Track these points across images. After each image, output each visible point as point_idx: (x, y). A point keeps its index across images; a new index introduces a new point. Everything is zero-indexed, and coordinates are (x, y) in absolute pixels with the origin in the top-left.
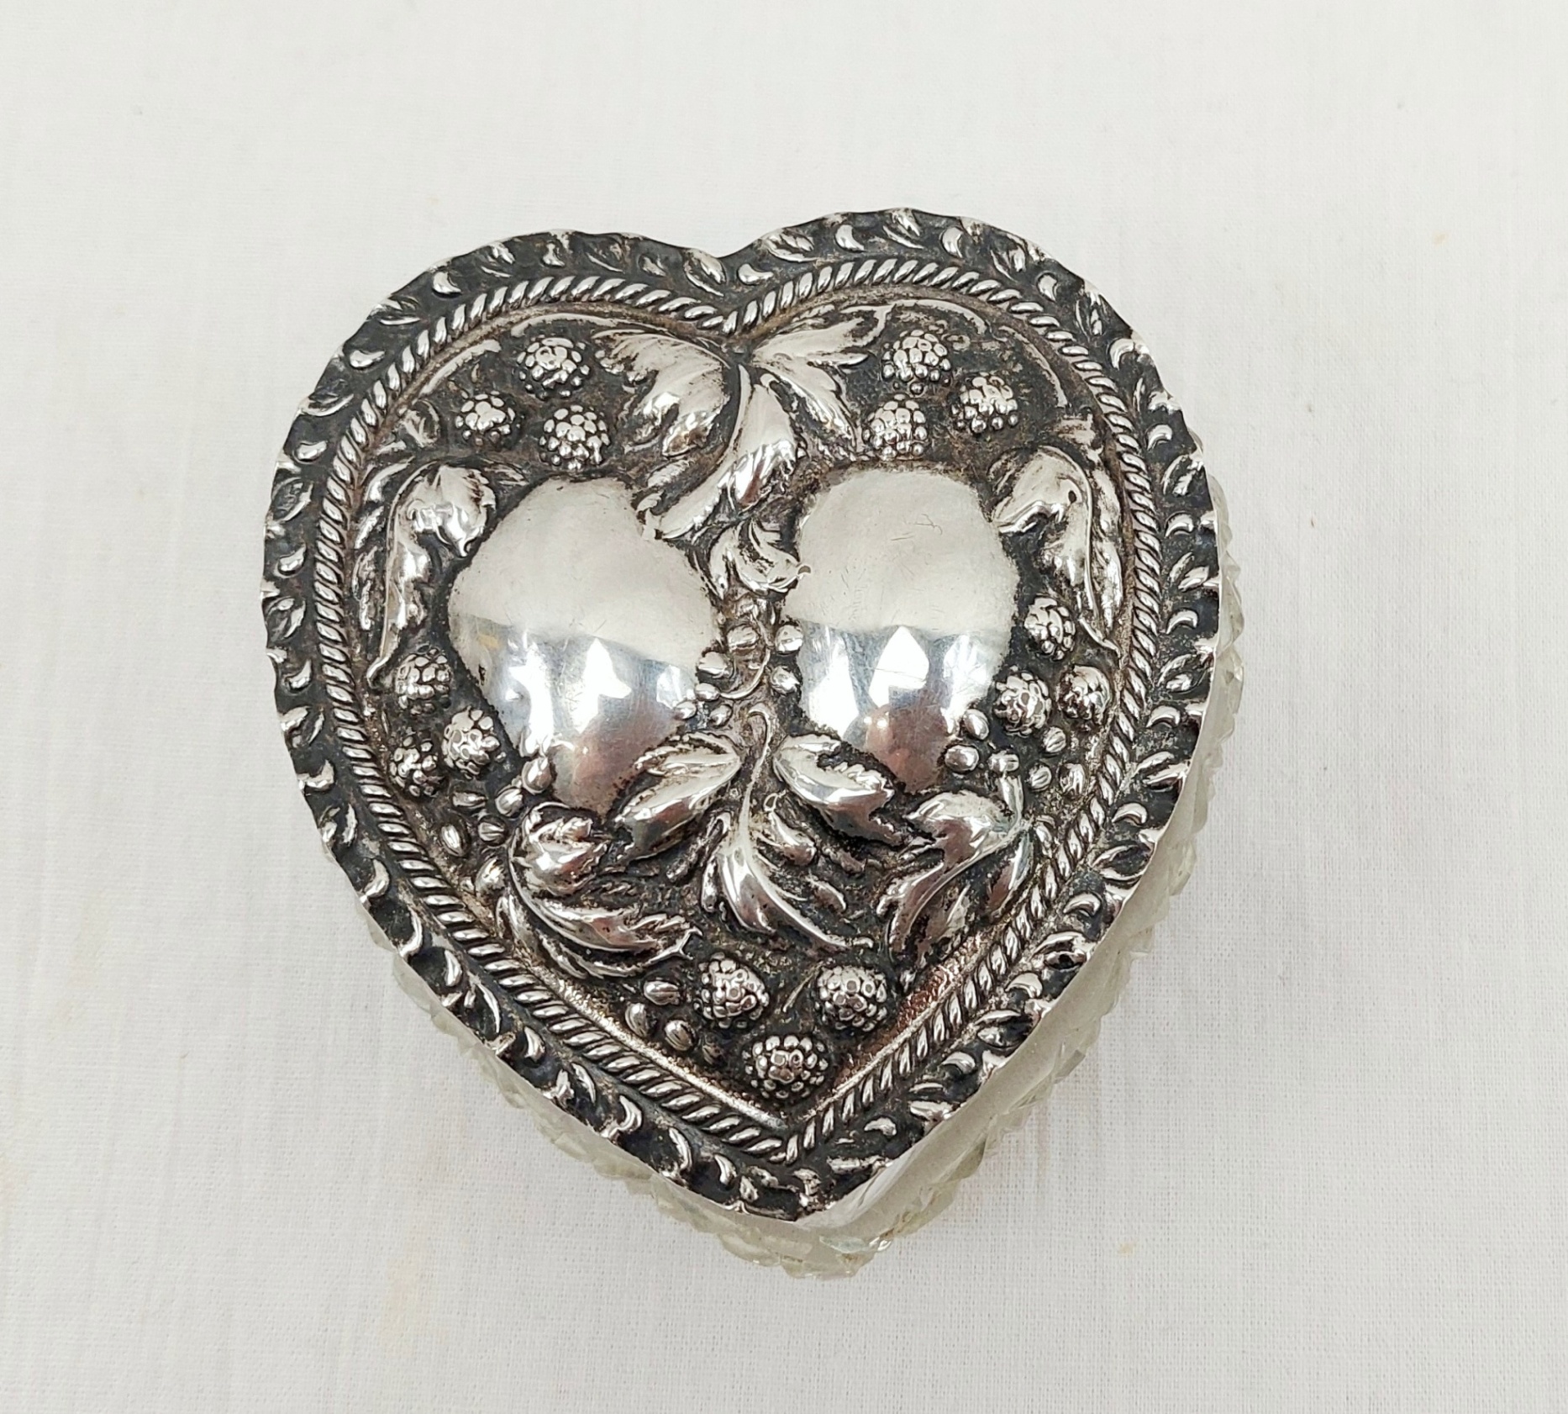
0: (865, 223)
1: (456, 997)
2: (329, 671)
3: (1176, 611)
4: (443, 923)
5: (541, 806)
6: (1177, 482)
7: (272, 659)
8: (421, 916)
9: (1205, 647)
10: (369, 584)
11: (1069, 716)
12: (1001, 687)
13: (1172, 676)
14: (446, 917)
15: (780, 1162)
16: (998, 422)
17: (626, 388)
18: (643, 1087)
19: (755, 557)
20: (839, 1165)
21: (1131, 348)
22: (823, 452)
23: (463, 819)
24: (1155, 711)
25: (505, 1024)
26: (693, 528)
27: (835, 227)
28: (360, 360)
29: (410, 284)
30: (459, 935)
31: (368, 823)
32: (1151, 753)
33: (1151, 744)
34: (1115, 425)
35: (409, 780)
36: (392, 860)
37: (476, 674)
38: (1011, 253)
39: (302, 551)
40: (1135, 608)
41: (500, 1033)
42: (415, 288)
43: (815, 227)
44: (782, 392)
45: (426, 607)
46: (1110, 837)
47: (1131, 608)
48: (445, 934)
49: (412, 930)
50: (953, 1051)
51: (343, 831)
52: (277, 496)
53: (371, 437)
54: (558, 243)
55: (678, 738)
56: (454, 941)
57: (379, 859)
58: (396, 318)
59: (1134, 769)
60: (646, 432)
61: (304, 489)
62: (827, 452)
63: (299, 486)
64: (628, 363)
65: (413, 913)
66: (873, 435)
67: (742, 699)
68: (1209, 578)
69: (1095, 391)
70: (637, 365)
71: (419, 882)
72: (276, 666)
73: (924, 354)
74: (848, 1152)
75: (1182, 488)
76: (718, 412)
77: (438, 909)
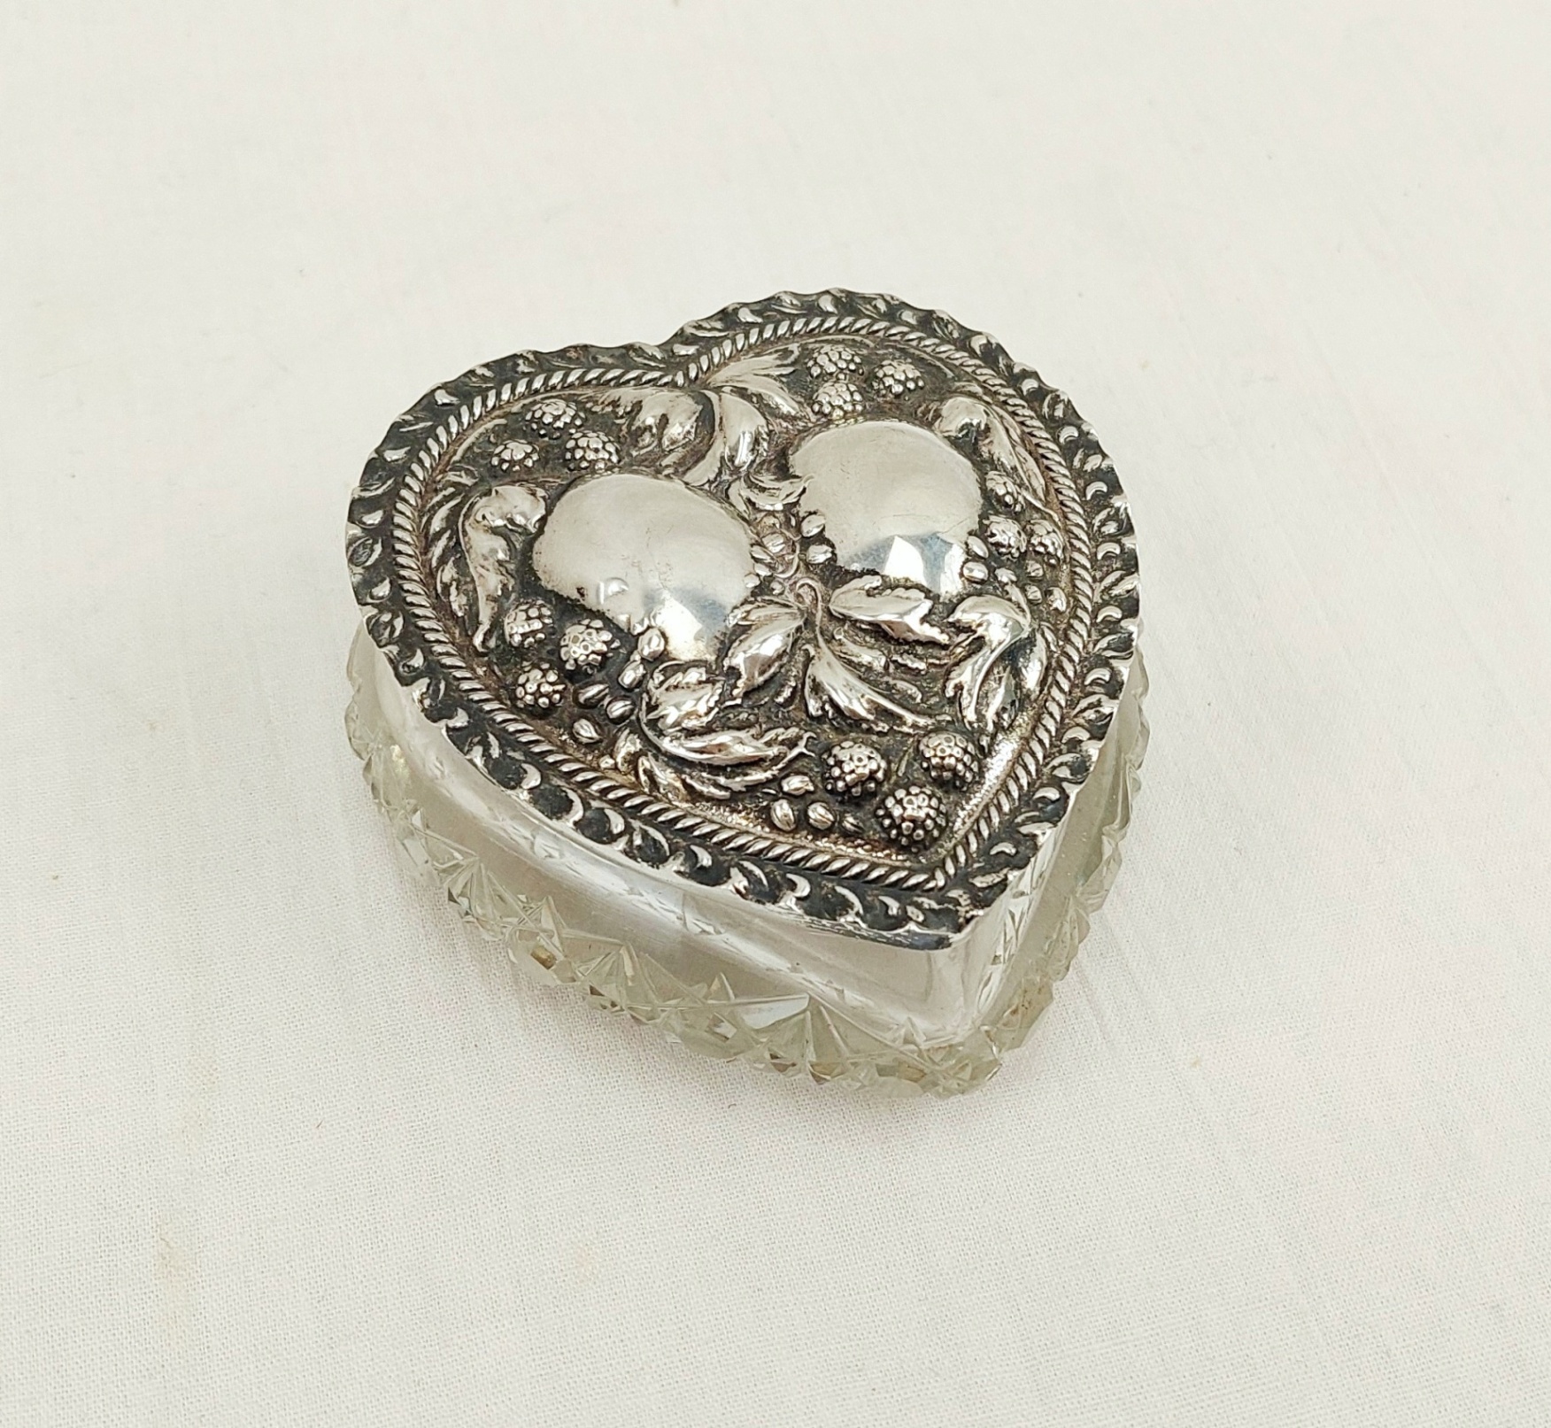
0: (757, 308)
1: (625, 839)
2: (438, 648)
3: (1087, 485)
4: (596, 791)
5: (661, 667)
6: (1054, 410)
7: (386, 654)
8: (575, 791)
9: (1117, 502)
10: (454, 584)
11: (1038, 553)
12: (986, 522)
13: (1103, 523)
14: (595, 787)
15: (932, 889)
16: (911, 385)
17: (618, 421)
18: (803, 863)
19: (763, 490)
20: (980, 882)
21: (985, 341)
22: (787, 428)
23: (591, 709)
24: (1100, 548)
25: (673, 848)
26: (709, 481)
27: (736, 311)
28: (391, 455)
29: (415, 405)
30: (611, 796)
31: (507, 740)
32: (1108, 574)
33: (1105, 569)
34: (993, 386)
35: (538, 694)
36: (538, 760)
37: (575, 595)
38: (873, 303)
39: (387, 581)
40: (1056, 490)
41: (671, 855)
42: (418, 408)
43: (720, 316)
44: (742, 393)
45: (512, 577)
46: (1100, 631)
47: (1053, 491)
48: (600, 799)
49: (572, 802)
50: (1038, 789)
51: (489, 749)
52: (352, 555)
53: (419, 501)
54: (526, 359)
55: (753, 599)
56: (611, 802)
57: (525, 762)
58: (412, 425)
59: (1100, 587)
60: (647, 438)
61: (375, 542)
62: (790, 427)
63: (370, 541)
64: (615, 404)
65: (568, 791)
66: (821, 405)
67: (789, 578)
68: (1103, 460)
69: (969, 370)
70: (622, 402)
71: (565, 768)
72: (391, 661)
73: (840, 353)
74: (983, 872)
75: (1059, 413)
76: (697, 414)
77: (588, 783)
